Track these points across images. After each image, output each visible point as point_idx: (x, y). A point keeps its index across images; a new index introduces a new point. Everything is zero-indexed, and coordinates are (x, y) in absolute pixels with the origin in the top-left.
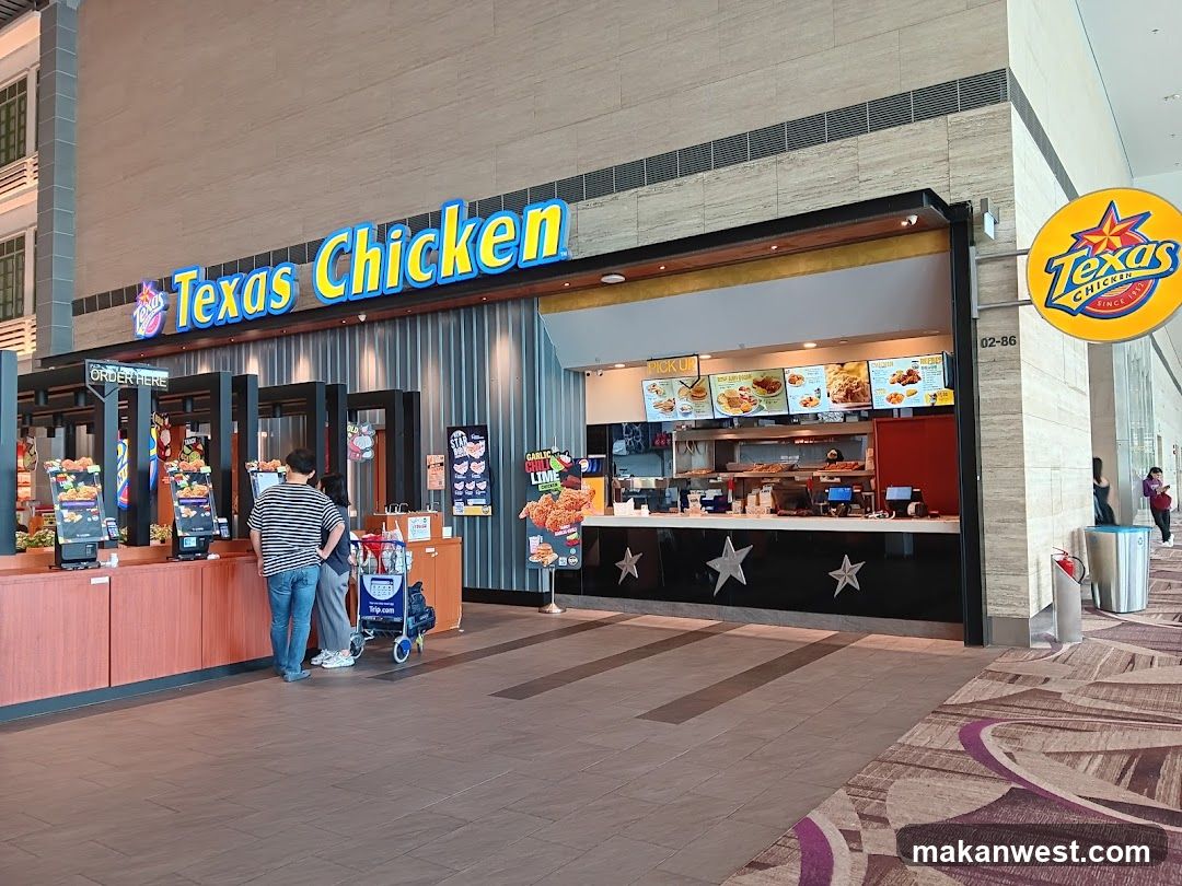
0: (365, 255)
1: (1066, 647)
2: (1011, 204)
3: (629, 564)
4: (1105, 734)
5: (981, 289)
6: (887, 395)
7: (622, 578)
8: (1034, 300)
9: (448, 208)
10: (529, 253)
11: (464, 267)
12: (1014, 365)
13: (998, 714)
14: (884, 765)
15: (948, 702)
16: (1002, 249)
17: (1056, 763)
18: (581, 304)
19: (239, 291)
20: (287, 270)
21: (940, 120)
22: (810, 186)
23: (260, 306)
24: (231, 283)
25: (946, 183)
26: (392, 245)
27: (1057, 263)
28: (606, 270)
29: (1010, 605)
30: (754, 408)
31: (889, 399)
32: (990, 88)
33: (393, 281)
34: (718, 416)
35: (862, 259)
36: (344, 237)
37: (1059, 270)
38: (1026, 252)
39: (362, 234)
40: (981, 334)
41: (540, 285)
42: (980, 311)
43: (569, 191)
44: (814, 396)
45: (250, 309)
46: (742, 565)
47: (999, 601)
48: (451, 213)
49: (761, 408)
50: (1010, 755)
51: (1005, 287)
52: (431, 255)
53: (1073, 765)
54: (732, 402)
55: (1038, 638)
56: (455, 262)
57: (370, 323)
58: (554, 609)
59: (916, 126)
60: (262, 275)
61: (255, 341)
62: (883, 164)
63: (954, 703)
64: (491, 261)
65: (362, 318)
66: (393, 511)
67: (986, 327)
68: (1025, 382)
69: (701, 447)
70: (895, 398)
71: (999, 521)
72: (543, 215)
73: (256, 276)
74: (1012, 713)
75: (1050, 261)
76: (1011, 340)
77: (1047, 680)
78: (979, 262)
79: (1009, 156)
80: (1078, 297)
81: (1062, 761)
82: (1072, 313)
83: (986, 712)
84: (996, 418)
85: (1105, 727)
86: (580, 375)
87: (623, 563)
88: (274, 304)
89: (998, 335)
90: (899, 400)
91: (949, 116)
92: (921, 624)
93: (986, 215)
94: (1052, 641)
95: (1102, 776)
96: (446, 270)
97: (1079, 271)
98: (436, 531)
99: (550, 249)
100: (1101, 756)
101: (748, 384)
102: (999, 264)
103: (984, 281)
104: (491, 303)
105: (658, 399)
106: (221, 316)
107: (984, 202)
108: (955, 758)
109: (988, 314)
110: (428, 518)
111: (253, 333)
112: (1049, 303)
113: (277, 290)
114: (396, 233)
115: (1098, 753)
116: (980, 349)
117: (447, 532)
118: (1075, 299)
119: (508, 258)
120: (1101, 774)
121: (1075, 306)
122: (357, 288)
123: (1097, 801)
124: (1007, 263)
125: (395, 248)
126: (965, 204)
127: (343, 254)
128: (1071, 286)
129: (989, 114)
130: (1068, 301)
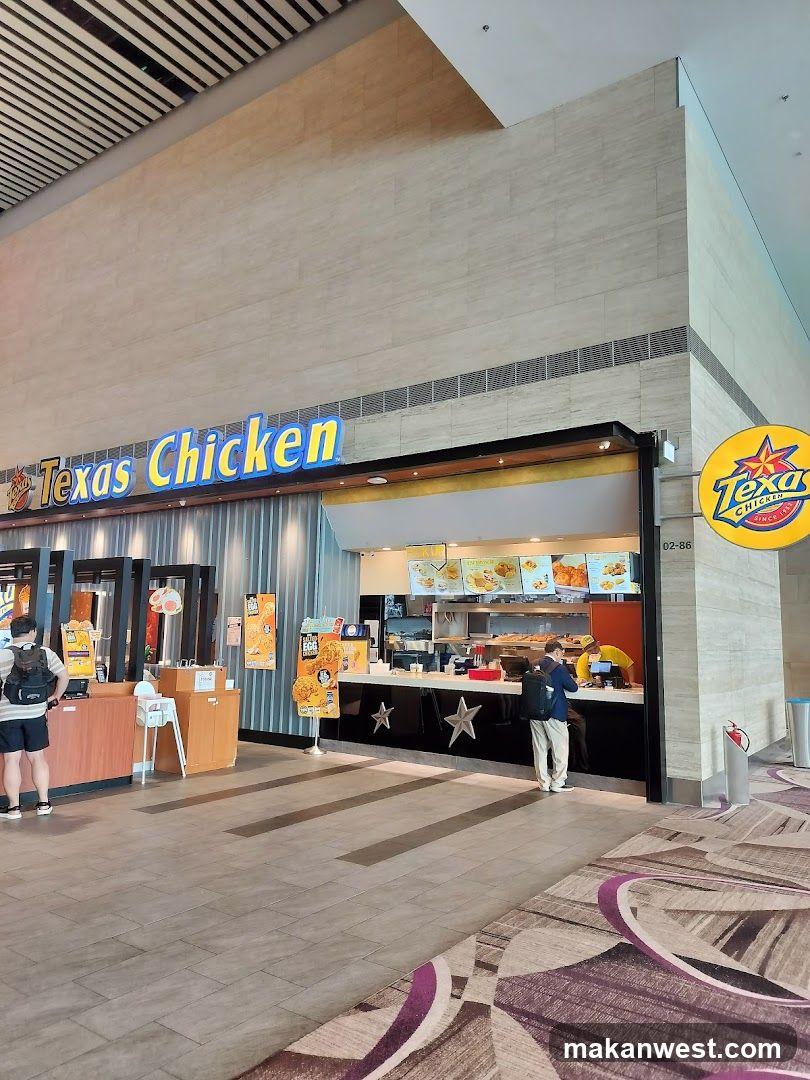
0: (188, 453)
1: (733, 808)
2: (689, 433)
3: (383, 717)
4: (727, 894)
5: (664, 502)
6: (600, 583)
7: (376, 728)
8: (705, 513)
9: (252, 419)
10: (312, 457)
11: (262, 466)
12: (690, 566)
13: (643, 869)
14: (522, 913)
15: (605, 856)
16: (681, 470)
17: (671, 921)
18: (356, 499)
19: (90, 478)
20: (128, 462)
21: (634, 365)
22: (533, 413)
23: (105, 491)
24: (84, 470)
25: (637, 415)
26: (208, 446)
27: (722, 484)
28: (371, 474)
29: (686, 769)
30: (496, 588)
31: (602, 586)
32: (675, 340)
33: (207, 475)
34: (467, 593)
35: (571, 473)
36: (172, 438)
37: (724, 489)
38: (699, 474)
39: (186, 436)
40: (664, 538)
41: (321, 484)
42: (663, 520)
43: (348, 410)
44: (543, 581)
45: (97, 493)
46: (472, 721)
47: (676, 765)
48: (255, 423)
49: (501, 588)
50: (634, 911)
51: (682, 501)
52: (238, 456)
53: (684, 924)
54: (478, 582)
55: (712, 798)
56: (255, 461)
57: (190, 507)
58: (315, 750)
59: (615, 369)
60: (108, 466)
61: (103, 517)
62: (590, 398)
63: (611, 856)
64: (283, 462)
65: (183, 503)
66: (184, 664)
67: (668, 533)
68: (699, 578)
69: (458, 618)
70: (607, 585)
71: (677, 696)
72: (324, 428)
73: (103, 467)
74: (655, 870)
75: (718, 482)
76: (687, 545)
77: (701, 838)
78: (662, 481)
79: (687, 396)
80: (739, 512)
81: (675, 919)
82: (735, 525)
83: (632, 868)
84: (676, 608)
85: (730, 888)
86: (355, 555)
87: (378, 715)
88: (116, 490)
89: (677, 540)
90: (610, 587)
91: (641, 362)
92: (613, 780)
93: (665, 443)
94: (723, 800)
95: (703, 937)
96: (248, 468)
97: (740, 491)
98: (220, 683)
99: (328, 455)
100: (712, 916)
101: (491, 567)
102: (678, 483)
103: (665, 496)
104: (285, 496)
105: (421, 577)
106: (74, 497)
107: (664, 432)
108: (587, 911)
109: (668, 523)
110: (214, 672)
111: (101, 512)
112: (716, 517)
113: (119, 479)
114: (212, 437)
115: (712, 913)
116: (662, 550)
117: (230, 684)
118: (737, 514)
119: (296, 461)
120: (703, 935)
121: (737, 519)
122: (179, 479)
123: (689, 961)
124: (685, 482)
125: (210, 448)
126: (651, 433)
127: (171, 451)
128: (733, 503)
129: (673, 361)
130: (731, 514)
